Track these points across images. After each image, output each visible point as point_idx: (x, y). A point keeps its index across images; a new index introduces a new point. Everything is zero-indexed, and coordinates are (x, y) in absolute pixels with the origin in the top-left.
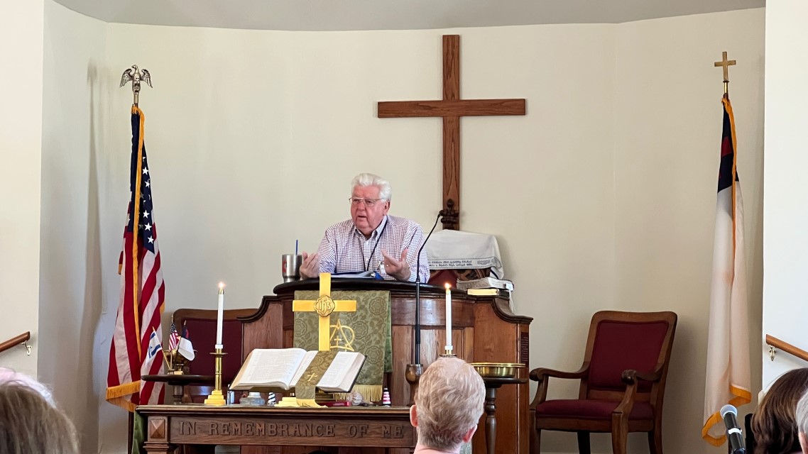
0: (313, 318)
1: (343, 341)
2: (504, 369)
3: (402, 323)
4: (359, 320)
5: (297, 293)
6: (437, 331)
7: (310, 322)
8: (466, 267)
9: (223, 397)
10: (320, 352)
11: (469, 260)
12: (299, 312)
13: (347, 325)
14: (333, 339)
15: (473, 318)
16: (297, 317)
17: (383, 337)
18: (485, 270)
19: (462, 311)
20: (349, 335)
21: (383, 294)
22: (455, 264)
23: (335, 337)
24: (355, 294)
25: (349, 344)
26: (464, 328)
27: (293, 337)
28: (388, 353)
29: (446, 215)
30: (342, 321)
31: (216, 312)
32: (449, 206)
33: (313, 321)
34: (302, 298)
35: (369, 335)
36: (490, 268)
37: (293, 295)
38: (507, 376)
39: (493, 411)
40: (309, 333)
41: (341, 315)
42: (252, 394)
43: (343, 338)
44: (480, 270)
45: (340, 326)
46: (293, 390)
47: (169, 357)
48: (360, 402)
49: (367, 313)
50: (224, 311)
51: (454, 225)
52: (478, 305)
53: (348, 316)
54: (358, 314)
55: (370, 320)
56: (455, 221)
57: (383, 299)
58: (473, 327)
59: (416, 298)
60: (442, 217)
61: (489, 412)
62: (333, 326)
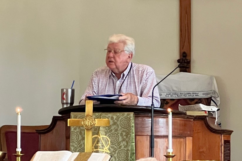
0: (82, 130)
3: (143, 134)
4: (113, 132)
5: (72, 114)
6: (167, 139)
7: (81, 133)
8: (195, 97)
11: (197, 93)
12: (73, 127)
13: (106, 135)
14: (96, 144)
15: (192, 131)
16: (72, 129)
17: (129, 143)
18: (207, 99)
19: (184, 125)
20: (106, 142)
21: (128, 115)
22: (188, 95)
24: (110, 115)
25: (106, 148)
26: (184, 137)
27: (70, 143)
29: (182, 63)
30: (102, 132)
31: (16, 127)
32: (184, 56)
33: (83, 133)
34: (74, 118)
35: (120, 142)
36: (211, 98)
37: (70, 116)
40: (80, 141)
41: (101, 128)
43: (102, 144)
44: (205, 99)
49: (118, 127)
50: (22, 127)
51: (187, 70)
52: (196, 121)
53: (106, 129)
54: (113, 128)
55: (120, 132)
56: (187, 66)
57: (130, 118)
58: (192, 137)
59: (152, 117)
60: (179, 64)
62: (96, 136)
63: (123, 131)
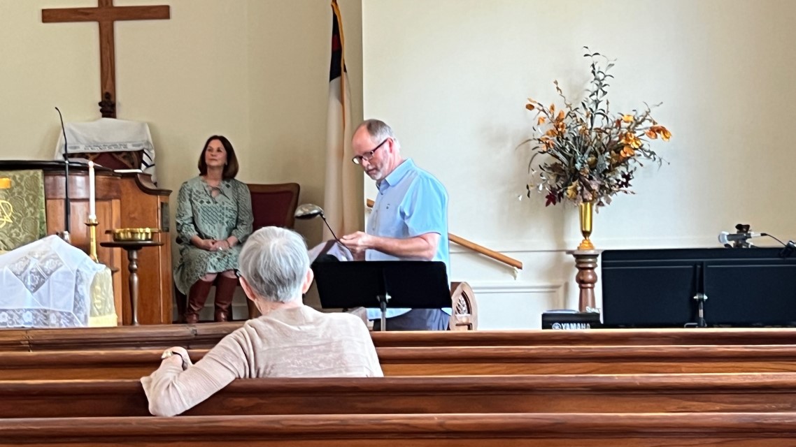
2: (143, 234)
3: (55, 197)
4: (16, 195)
6: (87, 203)
8: (122, 149)
11: (125, 144)
13: (6, 200)
15: (119, 191)
17: (37, 210)
18: (139, 151)
19: (109, 185)
20: (7, 208)
22: (113, 147)
24: (11, 173)
25: (7, 217)
26: (110, 199)
28: (42, 223)
29: (104, 106)
32: (107, 98)
35: (26, 208)
36: (142, 151)
38: (147, 239)
39: (136, 270)
43: (2, 211)
44: (135, 152)
49: (22, 188)
51: (111, 114)
52: (124, 180)
53: (6, 192)
54: (15, 190)
55: (25, 195)
56: (112, 110)
57: (37, 178)
58: (120, 199)
59: (66, 176)
60: (100, 108)
61: (132, 271)
63: (30, 194)
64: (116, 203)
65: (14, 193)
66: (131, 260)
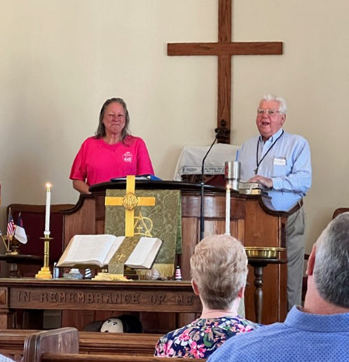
0: (120, 211)
1: (144, 229)
2: (270, 252)
3: (189, 215)
5: (108, 191)
6: (219, 222)
7: (118, 214)
9: (50, 272)
10: (127, 237)
12: (109, 206)
13: (147, 216)
14: (136, 227)
15: (244, 212)
16: (108, 210)
17: (175, 226)
19: (236, 206)
20: (148, 225)
21: (174, 193)
23: (138, 226)
25: (148, 231)
26: (237, 219)
27: (104, 226)
28: (179, 238)
29: (220, 132)
30: (143, 213)
31: (45, 206)
32: (223, 125)
33: (121, 213)
34: (110, 196)
35: (164, 225)
37: (105, 193)
38: (271, 258)
39: (260, 285)
40: (117, 223)
41: (142, 208)
42: (73, 270)
43: (144, 227)
45: (142, 218)
46: (106, 267)
47: (7, 241)
48: (157, 277)
49: (163, 207)
50: (52, 207)
51: (226, 140)
53: (148, 209)
55: (165, 213)
57: (176, 197)
58: (245, 219)
59: (201, 195)
60: (217, 134)
61: (258, 286)
62: (136, 217)
64: (241, 223)
65: (155, 211)
66: (257, 276)
